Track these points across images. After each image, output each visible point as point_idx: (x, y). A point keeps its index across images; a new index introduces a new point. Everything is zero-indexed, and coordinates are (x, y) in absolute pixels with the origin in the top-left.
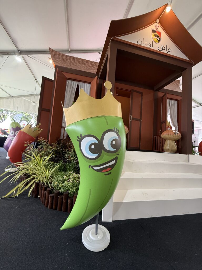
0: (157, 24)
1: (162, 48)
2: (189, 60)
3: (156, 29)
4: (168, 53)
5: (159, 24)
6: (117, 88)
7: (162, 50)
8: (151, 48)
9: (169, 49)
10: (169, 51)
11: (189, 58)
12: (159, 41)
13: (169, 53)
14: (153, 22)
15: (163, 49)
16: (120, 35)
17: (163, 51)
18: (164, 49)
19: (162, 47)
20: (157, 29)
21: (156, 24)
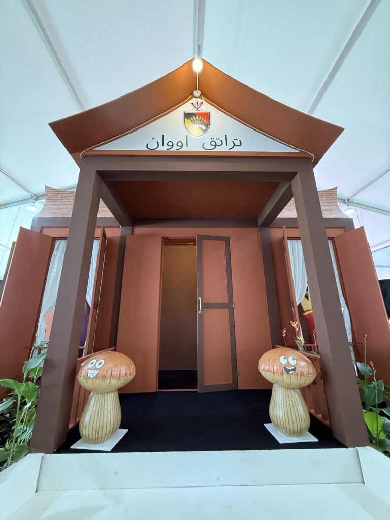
0: (198, 99)
1: (213, 143)
2: (297, 151)
3: (195, 110)
4: (231, 150)
5: (201, 98)
6: (163, 237)
7: (214, 146)
8: (184, 149)
9: (235, 141)
10: (234, 145)
11: (296, 147)
12: (204, 131)
13: (236, 149)
14: (188, 97)
15: (216, 145)
16: (102, 143)
17: (218, 149)
18: (219, 142)
19: (215, 140)
20: (197, 109)
21: (194, 100)
